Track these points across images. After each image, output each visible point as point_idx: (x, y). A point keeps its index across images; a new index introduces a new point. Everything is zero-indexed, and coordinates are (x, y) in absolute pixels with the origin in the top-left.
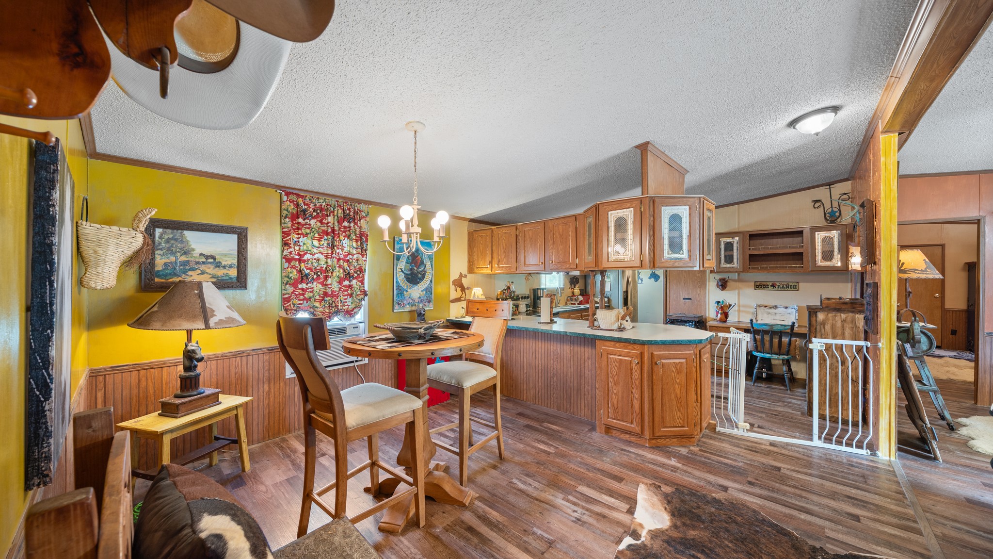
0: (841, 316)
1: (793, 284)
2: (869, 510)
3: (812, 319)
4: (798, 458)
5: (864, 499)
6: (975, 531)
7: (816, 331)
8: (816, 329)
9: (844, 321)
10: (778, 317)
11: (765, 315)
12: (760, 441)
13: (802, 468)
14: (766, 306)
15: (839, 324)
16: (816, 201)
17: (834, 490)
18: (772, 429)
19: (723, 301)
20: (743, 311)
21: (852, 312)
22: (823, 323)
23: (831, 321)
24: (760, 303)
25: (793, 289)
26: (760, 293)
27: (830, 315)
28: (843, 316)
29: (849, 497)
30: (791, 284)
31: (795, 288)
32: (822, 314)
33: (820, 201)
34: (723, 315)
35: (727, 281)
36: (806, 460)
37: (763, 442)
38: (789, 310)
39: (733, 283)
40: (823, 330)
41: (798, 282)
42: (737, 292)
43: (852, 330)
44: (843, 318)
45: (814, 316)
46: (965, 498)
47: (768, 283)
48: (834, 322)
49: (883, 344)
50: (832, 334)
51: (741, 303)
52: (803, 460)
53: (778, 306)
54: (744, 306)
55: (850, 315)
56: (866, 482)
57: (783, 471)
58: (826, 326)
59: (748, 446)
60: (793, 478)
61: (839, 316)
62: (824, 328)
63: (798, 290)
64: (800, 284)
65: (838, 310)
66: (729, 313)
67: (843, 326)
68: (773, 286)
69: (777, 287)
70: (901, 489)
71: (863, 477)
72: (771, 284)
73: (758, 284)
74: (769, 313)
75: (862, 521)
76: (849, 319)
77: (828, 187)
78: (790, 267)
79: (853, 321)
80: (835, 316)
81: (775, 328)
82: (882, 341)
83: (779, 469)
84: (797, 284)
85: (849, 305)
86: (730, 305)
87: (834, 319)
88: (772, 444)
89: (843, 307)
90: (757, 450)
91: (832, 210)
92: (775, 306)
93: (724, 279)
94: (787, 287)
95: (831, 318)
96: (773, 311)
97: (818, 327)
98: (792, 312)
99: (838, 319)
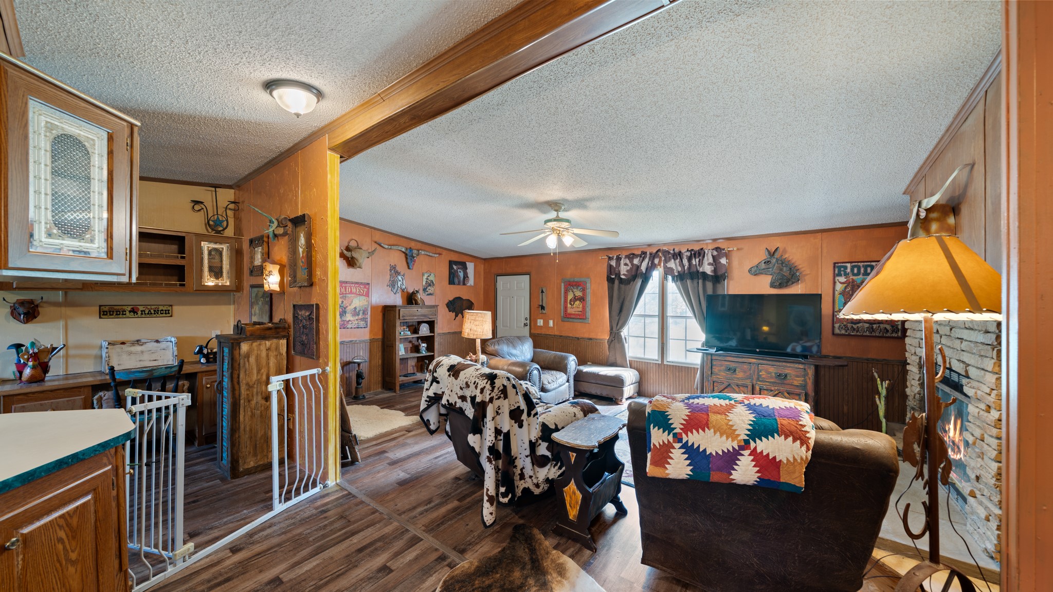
0: (265, 343)
1: (164, 308)
2: (383, 549)
3: (235, 352)
4: (279, 545)
5: (367, 541)
6: (426, 507)
7: (239, 368)
8: (239, 364)
9: (268, 349)
10: (146, 357)
11: (125, 357)
12: (215, 558)
13: (295, 555)
14: (123, 343)
15: (264, 354)
16: (196, 202)
17: (344, 555)
18: (210, 526)
19: (33, 344)
20: (75, 356)
21: (276, 338)
22: (247, 356)
23: (256, 352)
24: (113, 338)
25: (164, 315)
26: (110, 323)
27: (255, 344)
28: (268, 343)
29: (360, 550)
30: (161, 308)
31: (168, 313)
32: (246, 345)
33: (202, 203)
34: (39, 369)
35: (37, 306)
36: (288, 540)
37: (220, 555)
38: (163, 345)
39: (52, 309)
40: (247, 363)
41: (171, 306)
42: (61, 323)
43: (276, 359)
44: (267, 346)
45: (238, 348)
46: (397, 483)
47: (125, 308)
48: (259, 352)
49: (330, 368)
50: (257, 366)
51: (71, 342)
52: (285, 542)
53: (143, 341)
54: (78, 347)
55: (275, 341)
56: (349, 521)
57: (285, 577)
58: (250, 359)
59: (209, 581)
60: (303, 577)
61: (264, 345)
62: (248, 361)
63: (171, 316)
64: (175, 308)
65: (264, 338)
66: (50, 364)
67: (268, 356)
68: (134, 311)
69: (139, 313)
70: (370, 507)
71: (342, 517)
72: (129, 308)
73: (106, 309)
74: (130, 353)
75: (393, 568)
76: (274, 346)
77: (214, 189)
78: (166, 285)
79: (277, 348)
80: (260, 345)
81: (156, 374)
82: (329, 365)
83: (277, 581)
84: (170, 308)
85: (273, 331)
86: (54, 349)
87: (259, 349)
88: (234, 549)
89: (268, 332)
90: (226, 576)
91: (218, 218)
92: (138, 341)
93: (31, 302)
94: (156, 312)
95: (255, 348)
96: (138, 348)
97: (242, 362)
98: (168, 347)
99: (263, 348)
